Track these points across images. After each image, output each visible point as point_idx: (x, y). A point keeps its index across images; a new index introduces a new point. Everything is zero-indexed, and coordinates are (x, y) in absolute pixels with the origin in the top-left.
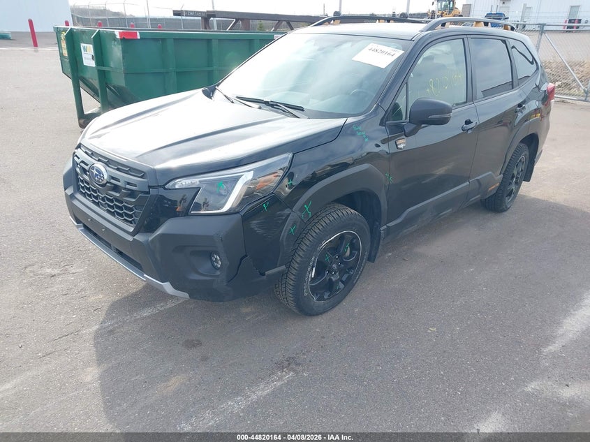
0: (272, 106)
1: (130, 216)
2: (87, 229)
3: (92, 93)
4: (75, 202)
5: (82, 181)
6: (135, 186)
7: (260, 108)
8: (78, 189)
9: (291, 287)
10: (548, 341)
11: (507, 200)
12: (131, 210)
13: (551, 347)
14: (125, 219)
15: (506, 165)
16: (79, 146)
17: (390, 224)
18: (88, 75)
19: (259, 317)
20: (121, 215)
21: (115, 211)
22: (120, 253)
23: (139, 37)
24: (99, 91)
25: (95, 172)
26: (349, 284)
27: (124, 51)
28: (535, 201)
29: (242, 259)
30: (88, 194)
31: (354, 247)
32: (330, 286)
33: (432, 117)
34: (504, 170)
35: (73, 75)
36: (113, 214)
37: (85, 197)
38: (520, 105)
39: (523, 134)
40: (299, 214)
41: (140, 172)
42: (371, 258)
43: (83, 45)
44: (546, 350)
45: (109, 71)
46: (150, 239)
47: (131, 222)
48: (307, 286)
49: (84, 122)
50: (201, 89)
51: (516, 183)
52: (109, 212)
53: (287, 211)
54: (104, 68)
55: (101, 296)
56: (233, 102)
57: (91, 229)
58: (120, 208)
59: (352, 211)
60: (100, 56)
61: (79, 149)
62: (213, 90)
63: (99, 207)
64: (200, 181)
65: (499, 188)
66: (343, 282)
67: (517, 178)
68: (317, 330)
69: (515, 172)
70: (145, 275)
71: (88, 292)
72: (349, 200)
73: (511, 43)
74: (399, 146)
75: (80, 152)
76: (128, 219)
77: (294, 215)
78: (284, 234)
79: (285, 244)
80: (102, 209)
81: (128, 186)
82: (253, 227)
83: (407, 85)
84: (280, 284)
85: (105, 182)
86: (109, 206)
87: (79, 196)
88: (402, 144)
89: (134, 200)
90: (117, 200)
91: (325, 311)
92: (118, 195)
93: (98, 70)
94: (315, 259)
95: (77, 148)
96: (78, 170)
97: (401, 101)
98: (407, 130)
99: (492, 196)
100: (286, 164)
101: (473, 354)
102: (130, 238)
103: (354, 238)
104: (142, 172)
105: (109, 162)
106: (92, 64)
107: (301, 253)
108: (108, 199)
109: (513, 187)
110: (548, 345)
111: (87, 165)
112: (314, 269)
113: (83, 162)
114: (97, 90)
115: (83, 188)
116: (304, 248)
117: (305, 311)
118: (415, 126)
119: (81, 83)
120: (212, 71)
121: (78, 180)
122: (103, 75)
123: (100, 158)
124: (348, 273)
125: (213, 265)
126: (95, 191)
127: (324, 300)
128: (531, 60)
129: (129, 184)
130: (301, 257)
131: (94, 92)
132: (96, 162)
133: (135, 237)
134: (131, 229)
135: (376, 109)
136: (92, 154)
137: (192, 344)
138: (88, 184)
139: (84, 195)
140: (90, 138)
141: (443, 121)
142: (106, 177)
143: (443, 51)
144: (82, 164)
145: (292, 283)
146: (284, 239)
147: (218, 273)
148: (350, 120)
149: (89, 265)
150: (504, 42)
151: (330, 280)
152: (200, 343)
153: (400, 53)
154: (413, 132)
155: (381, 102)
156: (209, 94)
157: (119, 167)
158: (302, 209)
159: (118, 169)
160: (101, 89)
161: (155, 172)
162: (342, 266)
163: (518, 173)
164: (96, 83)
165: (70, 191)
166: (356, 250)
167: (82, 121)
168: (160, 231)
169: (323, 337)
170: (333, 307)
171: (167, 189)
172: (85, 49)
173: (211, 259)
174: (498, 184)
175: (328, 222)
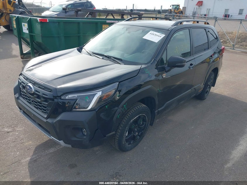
0: (108, 58)
1: (45, 110)
2: (24, 113)
3: (27, 44)
4: (19, 101)
5: (23, 92)
6: (47, 95)
7: (103, 59)
8: (20, 95)
9: (117, 141)
10: (227, 162)
11: (206, 95)
12: (45, 107)
13: (228, 165)
14: (42, 111)
15: (206, 81)
16: (21, 74)
17: (159, 110)
18: (25, 36)
19: (102, 152)
20: (41, 109)
21: (38, 107)
22: (40, 125)
23: (48, 21)
24: (30, 44)
25: (28, 88)
26: (142, 136)
27: (41, 27)
28: (216, 95)
29: (96, 131)
30: (25, 98)
31: (144, 120)
32: (134, 138)
33: (178, 64)
34: (205, 83)
35: (18, 36)
36: (37, 108)
37: (24, 99)
38: (211, 56)
39: (212, 68)
40: (121, 109)
41: (49, 89)
42: (151, 124)
43: (23, 24)
44: (226, 166)
45: (35, 36)
46: (54, 121)
47: (45, 113)
48: (124, 139)
49: (23, 57)
50: (76, 48)
51: (209, 88)
52: (35, 107)
53: (116, 108)
54: (32, 34)
55: (31, 142)
56: (91, 55)
57: (26, 113)
58: (41, 106)
59: (144, 105)
60: (30, 28)
61: (21, 76)
62: (82, 48)
63: (31, 104)
64: (77, 96)
65: (203, 91)
66: (139, 136)
67: (210, 86)
68: (128, 158)
69: (209, 84)
70: (51, 137)
71: (25, 140)
72: (143, 101)
73: (207, 30)
74: (164, 77)
75: (21, 77)
76: (44, 111)
77: (119, 110)
78: (115, 118)
79: (115, 122)
80: (32, 105)
81: (44, 96)
82: (101, 116)
83: (166, 51)
84: (112, 139)
85: (33, 92)
86: (35, 104)
87: (21, 98)
88: (164, 76)
89: (47, 103)
90: (39, 103)
91: (131, 149)
92: (40, 100)
93: (30, 35)
94: (128, 128)
95: (20, 75)
96: (21, 87)
97: (164, 57)
98: (167, 70)
99: (199, 94)
100: (116, 87)
101: (196, 169)
102: (45, 120)
103: (144, 117)
104: (51, 89)
105: (34, 83)
106: (27, 32)
107: (122, 125)
108: (35, 102)
109: (208, 90)
110: (227, 164)
111: (24, 84)
112: (127, 132)
113: (22, 82)
114: (29, 43)
115: (23, 95)
116: (123, 123)
117: (123, 149)
118: (170, 68)
119: (22, 40)
120: (80, 36)
121: (21, 91)
122: (32, 37)
123: (31, 81)
124: (141, 131)
125: (83, 133)
126: (29, 97)
127: (131, 144)
128: (216, 37)
129: (44, 94)
130: (122, 127)
131: (28, 44)
132: (29, 83)
133: (47, 120)
134: (46, 116)
135: (154, 61)
136: (27, 79)
137: (72, 166)
138: (26, 94)
139: (24, 98)
140: (27, 71)
141: (182, 66)
142: (33, 90)
143: (180, 34)
144: (22, 83)
145: (117, 138)
146: (115, 120)
147: (85, 137)
148: (143, 66)
149: (25, 126)
150: (205, 29)
151: (134, 135)
152: (76, 166)
153: (163, 36)
154: (169, 70)
155: (156, 58)
156: (80, 50)
157: (40, 86)
158: (123, 107)
159: (39, 87)
160: (31, 42)
161: (56, 90)
162: (139, 129)
163: (210, 84)
164: (29, 40)
165: (17, 95)
166: (145, 122)
167: (22, 56)
168: (59, 118)
169: (131, 162)
170: (135, 147)
171: (62, 99)
172: (24, 25)
173: (82, 131)
174: (202, 89)
175: (133, 111)
